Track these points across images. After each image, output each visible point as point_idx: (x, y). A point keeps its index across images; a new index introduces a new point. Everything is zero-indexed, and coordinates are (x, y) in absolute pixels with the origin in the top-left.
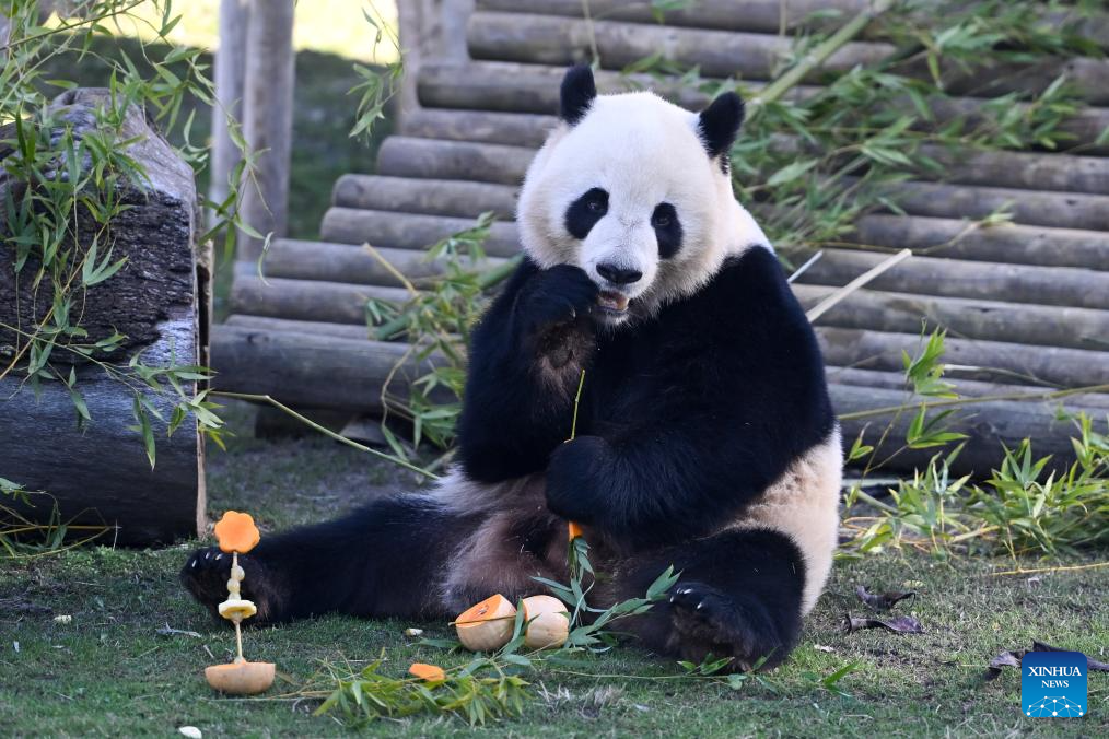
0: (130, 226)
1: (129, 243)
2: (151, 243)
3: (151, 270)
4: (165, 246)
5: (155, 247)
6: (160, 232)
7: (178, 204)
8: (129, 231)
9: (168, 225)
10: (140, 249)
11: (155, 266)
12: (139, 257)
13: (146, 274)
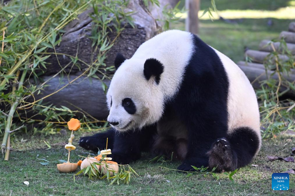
0: (127, 34)
1: (126, 39)
2: (132, 39)
3: (131, 47)
4: (137, 40)
5: (133, 41)
6: (136, 36)
7: (143, 28)
8: (127, 36)
9: (138, 34)
10: (129, 41)
11: (132, 46)
12: (128, 43)
13: (129, 48)
